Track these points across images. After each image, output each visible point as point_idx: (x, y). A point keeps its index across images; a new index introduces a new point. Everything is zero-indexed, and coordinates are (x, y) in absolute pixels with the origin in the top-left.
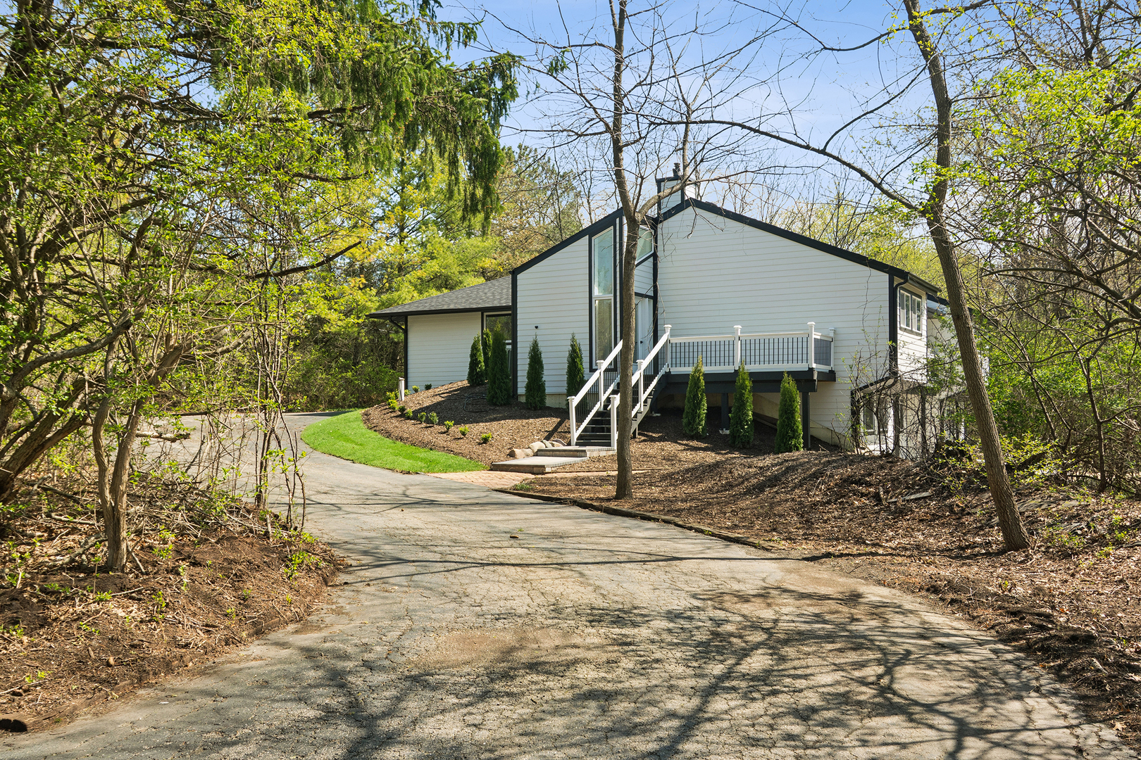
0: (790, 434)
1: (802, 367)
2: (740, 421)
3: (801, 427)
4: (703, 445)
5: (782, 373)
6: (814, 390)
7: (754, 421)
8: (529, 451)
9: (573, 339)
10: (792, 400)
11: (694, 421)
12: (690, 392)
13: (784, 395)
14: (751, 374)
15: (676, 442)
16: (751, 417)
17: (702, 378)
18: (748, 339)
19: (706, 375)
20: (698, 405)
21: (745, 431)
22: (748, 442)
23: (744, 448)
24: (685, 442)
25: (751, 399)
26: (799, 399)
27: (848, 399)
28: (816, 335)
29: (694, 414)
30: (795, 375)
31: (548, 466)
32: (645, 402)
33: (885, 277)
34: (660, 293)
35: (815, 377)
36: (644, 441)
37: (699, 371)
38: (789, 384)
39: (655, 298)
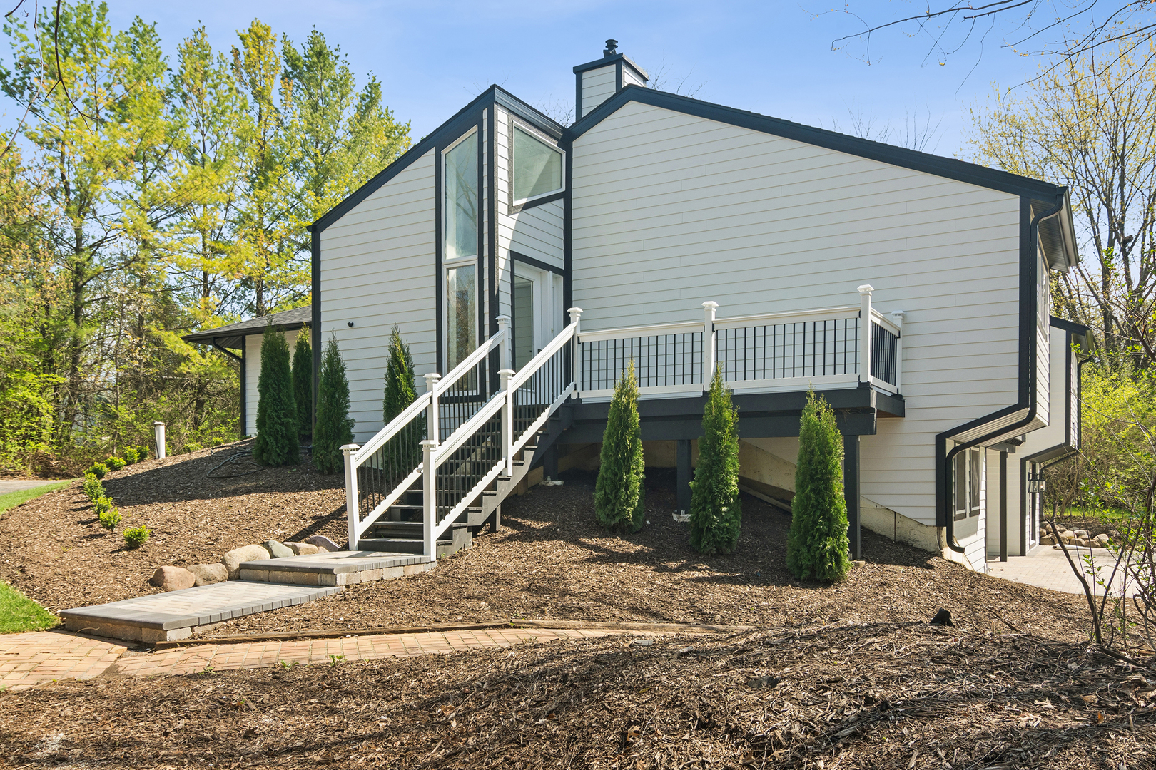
0: (821, 523)
1: (847, 381)
2: (711, 496)
3: (844, 510)
4: (632, 548)
5: (802, 396)
6: (871, 431)
7: (743, 495)
8: (215, 569)
9: (395, 335)
10: (826, 450)
11: (617, 497)
12: (610, 436)
13: (807, 439)
14: (737, 399)
15: (576, 542)
16: (734, 488)
17: (633, 407)
18: (731, 326)
19: (644, 405)
20: (625, 463)
21: (723, 519)
22: (729, 543)
23: (720, 553)
24: (596, 541)
25: (735, 449)
26: (840, 449)
27: (931, 452)
28: (874, 317)
29: (618, 484)
30: (831, 396)
31: (178, 625)
32: (520, 456)
33: (1011, 202)
34: (575, 265)
35: (873, 404)
36: (511, 538)
37: (629, 393)
38: (821, 418)
39: (566, 274)
